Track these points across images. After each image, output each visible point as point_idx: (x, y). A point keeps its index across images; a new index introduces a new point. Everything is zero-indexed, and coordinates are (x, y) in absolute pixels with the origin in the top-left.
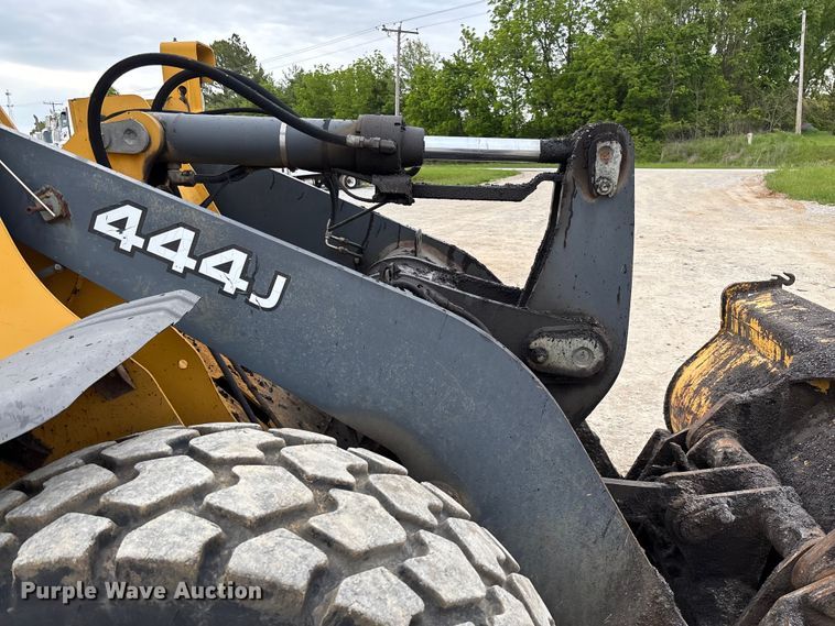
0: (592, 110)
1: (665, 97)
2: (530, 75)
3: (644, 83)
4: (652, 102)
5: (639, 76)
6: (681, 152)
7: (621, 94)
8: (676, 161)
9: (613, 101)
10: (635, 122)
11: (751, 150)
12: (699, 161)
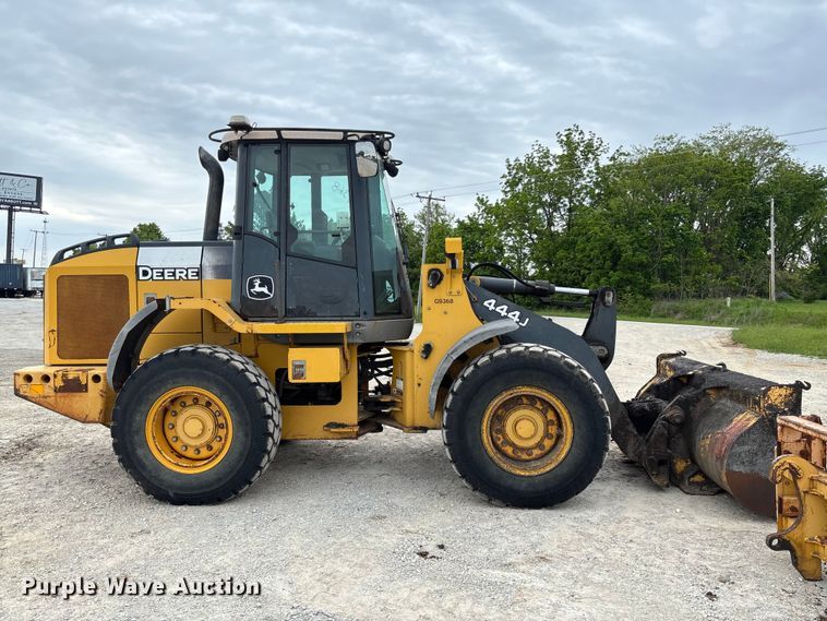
0: (589, 269)
1: (654, 262)
2: (535, 236)
3: (635, 250)
4: (642, 266)
5: (632, 244)
6: (668, 310)
7: (616, 258)
8: (664, 317)
9: (609, 264)
10: (629, 282)
11: (729, 312)
12: (685, 318)
